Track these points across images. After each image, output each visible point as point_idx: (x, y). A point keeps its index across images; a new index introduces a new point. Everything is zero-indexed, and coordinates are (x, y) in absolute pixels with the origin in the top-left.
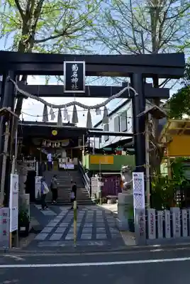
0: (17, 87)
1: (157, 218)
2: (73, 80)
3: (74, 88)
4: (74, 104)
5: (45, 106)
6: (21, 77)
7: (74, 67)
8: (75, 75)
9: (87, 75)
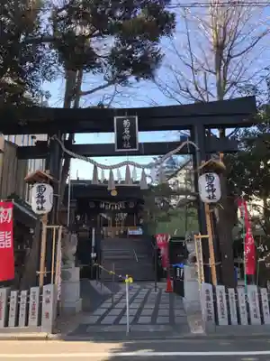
0: (63, 147)
1: (227, 297)
2: (125, 137)
3: (126, 145)
4: (127, 163)
5: (95, 167)
6: (68, 135)
7: (126, 122)
8: (127, 131)
9: (139, 130)
